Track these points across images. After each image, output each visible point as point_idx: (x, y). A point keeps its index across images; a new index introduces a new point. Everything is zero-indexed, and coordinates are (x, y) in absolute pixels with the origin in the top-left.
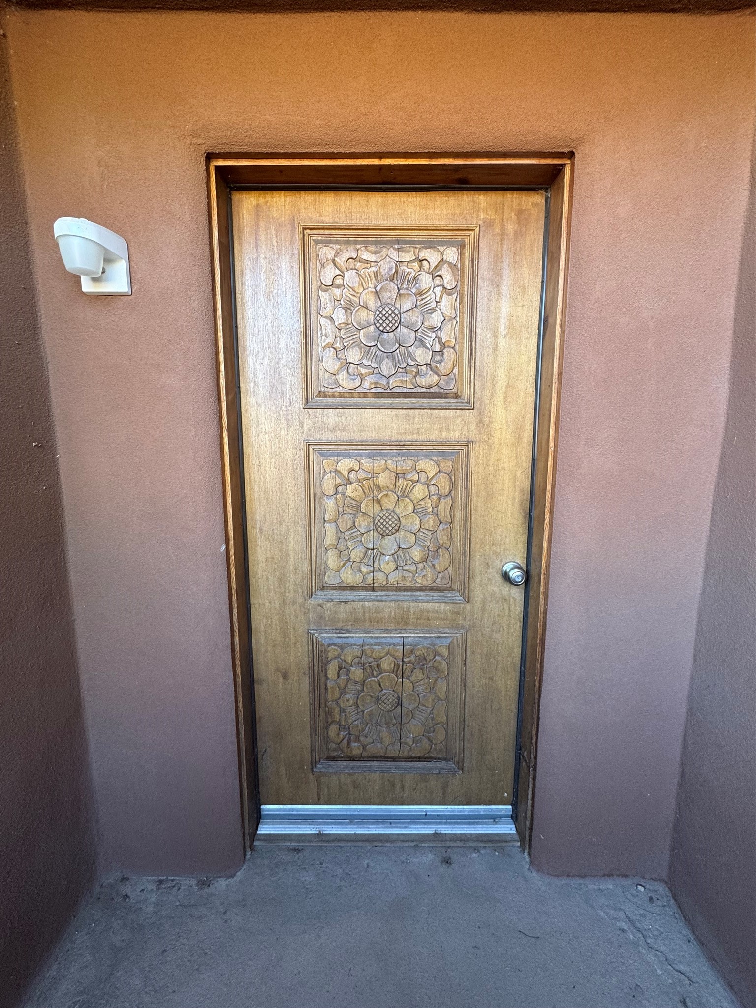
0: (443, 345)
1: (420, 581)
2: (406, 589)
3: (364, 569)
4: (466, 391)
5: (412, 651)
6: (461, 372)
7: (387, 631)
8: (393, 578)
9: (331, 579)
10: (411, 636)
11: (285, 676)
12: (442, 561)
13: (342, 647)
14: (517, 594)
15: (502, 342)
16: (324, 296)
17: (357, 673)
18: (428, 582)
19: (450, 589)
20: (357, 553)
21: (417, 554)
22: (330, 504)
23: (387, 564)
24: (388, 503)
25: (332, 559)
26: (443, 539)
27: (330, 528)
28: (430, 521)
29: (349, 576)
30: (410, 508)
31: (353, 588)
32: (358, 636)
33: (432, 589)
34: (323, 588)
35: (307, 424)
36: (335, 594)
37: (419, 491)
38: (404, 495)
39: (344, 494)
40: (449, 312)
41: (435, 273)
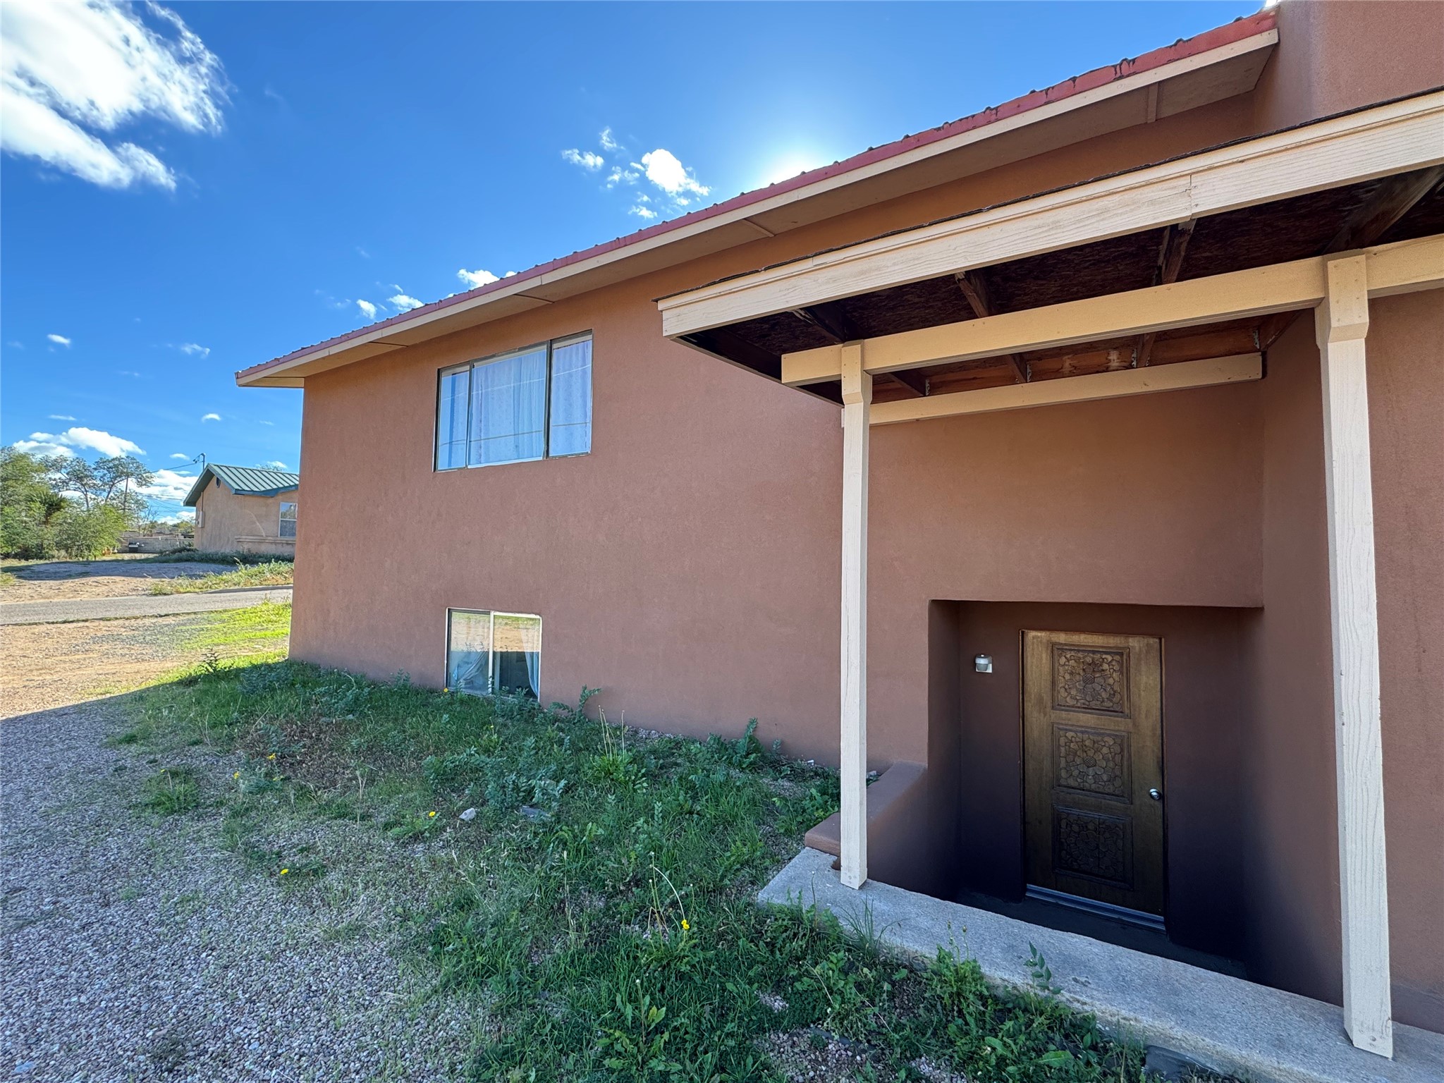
0: (1115, 692)
1: (1107, 790)
2: (1099, 793)
3: (1079, 780)
4: (1127, 711)
5: (1104, 822)
6: (1123, 703)
7: (1090, 810)
8: (1093, 786)
9: (1063, 782)
10: (1104, 816)
11: (1040, 822)
12: (1118, 782)
13: (1068, 814)
14: (1159, 805)
15: (1143, 693)
16: (1061, 668)
17: (1076, 828)
18: (1111, 791)
19: (1122, 796)
20: (1076, 773)
21: (1105, 777)
22: (1063, 749)
23: (1090, 779)
24: (1091, 753)
25: (1063, 774)
26: (1118, 773)
27: (1063, 760)
28: (1111, 764)
29: (1071, 782)
30: (1101, 757)
31: (1073, 788)
32: (1076, 811)
33: (1113, 795)
34: (1059, 786)
35: (1053, 716)
36: (1065, 789)
37: (1105, 750)
38: (1097, 751)
39: (1069, 747)
40: (1117, 679)
41: (1109, 664)
